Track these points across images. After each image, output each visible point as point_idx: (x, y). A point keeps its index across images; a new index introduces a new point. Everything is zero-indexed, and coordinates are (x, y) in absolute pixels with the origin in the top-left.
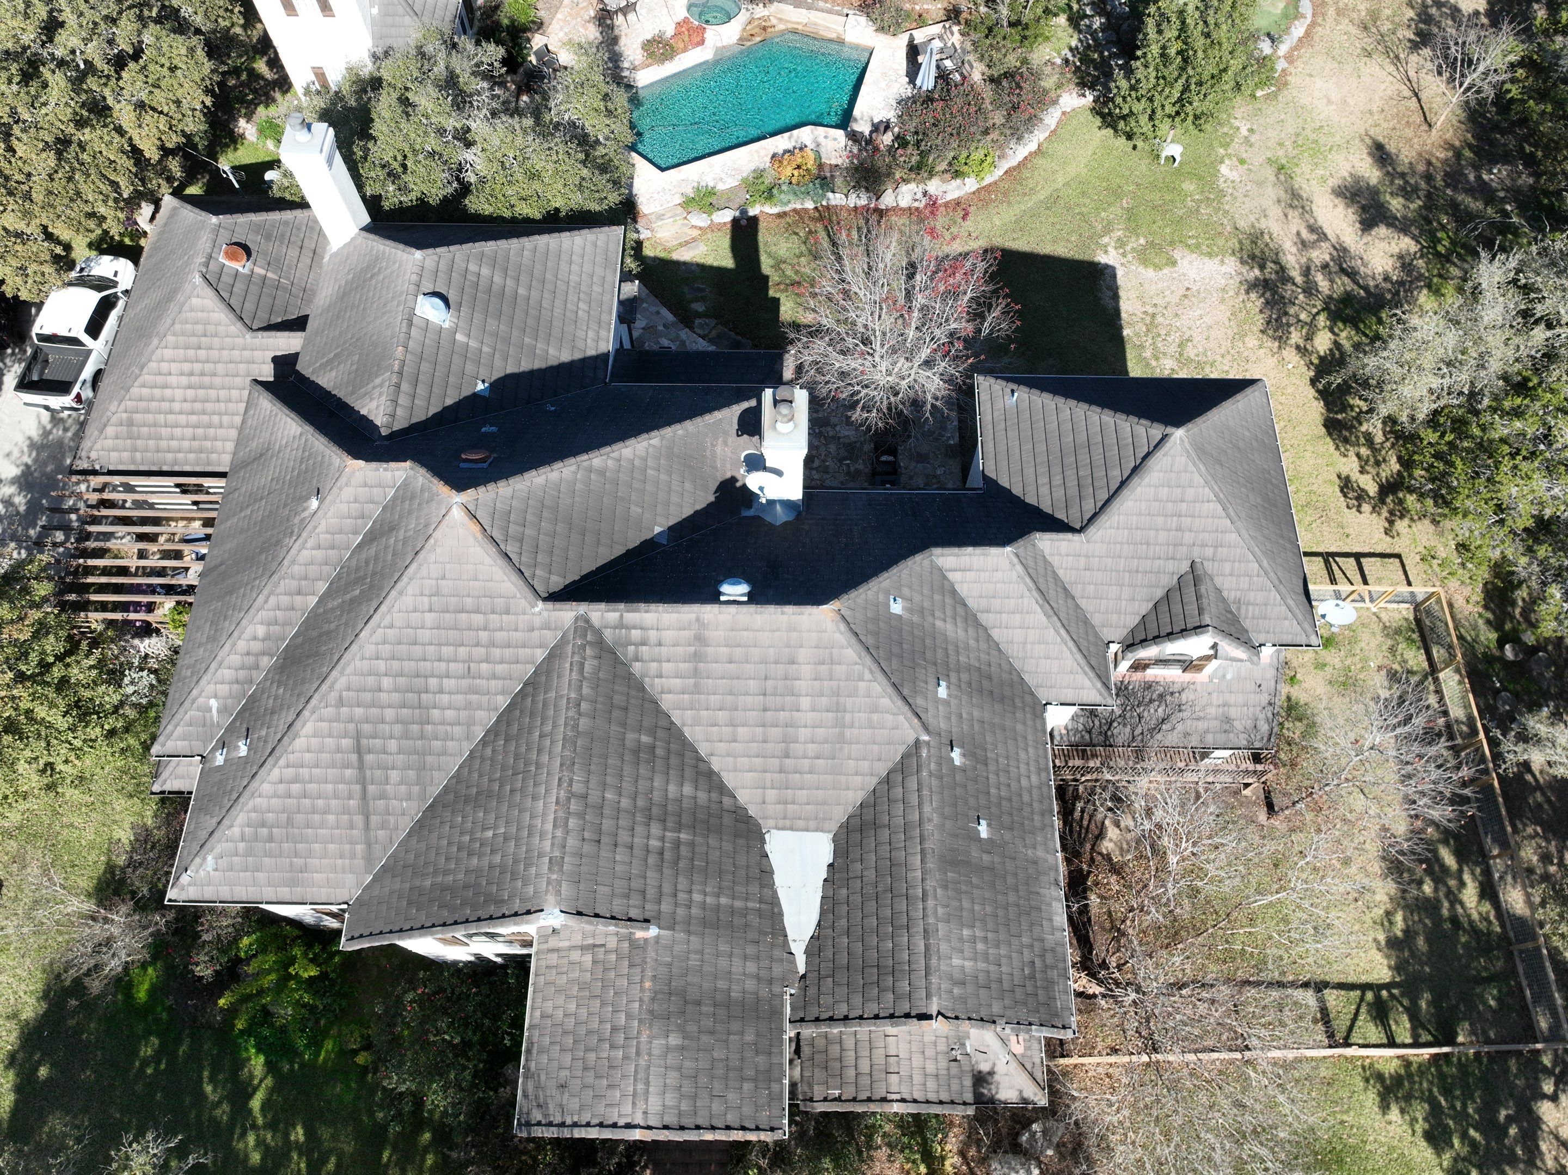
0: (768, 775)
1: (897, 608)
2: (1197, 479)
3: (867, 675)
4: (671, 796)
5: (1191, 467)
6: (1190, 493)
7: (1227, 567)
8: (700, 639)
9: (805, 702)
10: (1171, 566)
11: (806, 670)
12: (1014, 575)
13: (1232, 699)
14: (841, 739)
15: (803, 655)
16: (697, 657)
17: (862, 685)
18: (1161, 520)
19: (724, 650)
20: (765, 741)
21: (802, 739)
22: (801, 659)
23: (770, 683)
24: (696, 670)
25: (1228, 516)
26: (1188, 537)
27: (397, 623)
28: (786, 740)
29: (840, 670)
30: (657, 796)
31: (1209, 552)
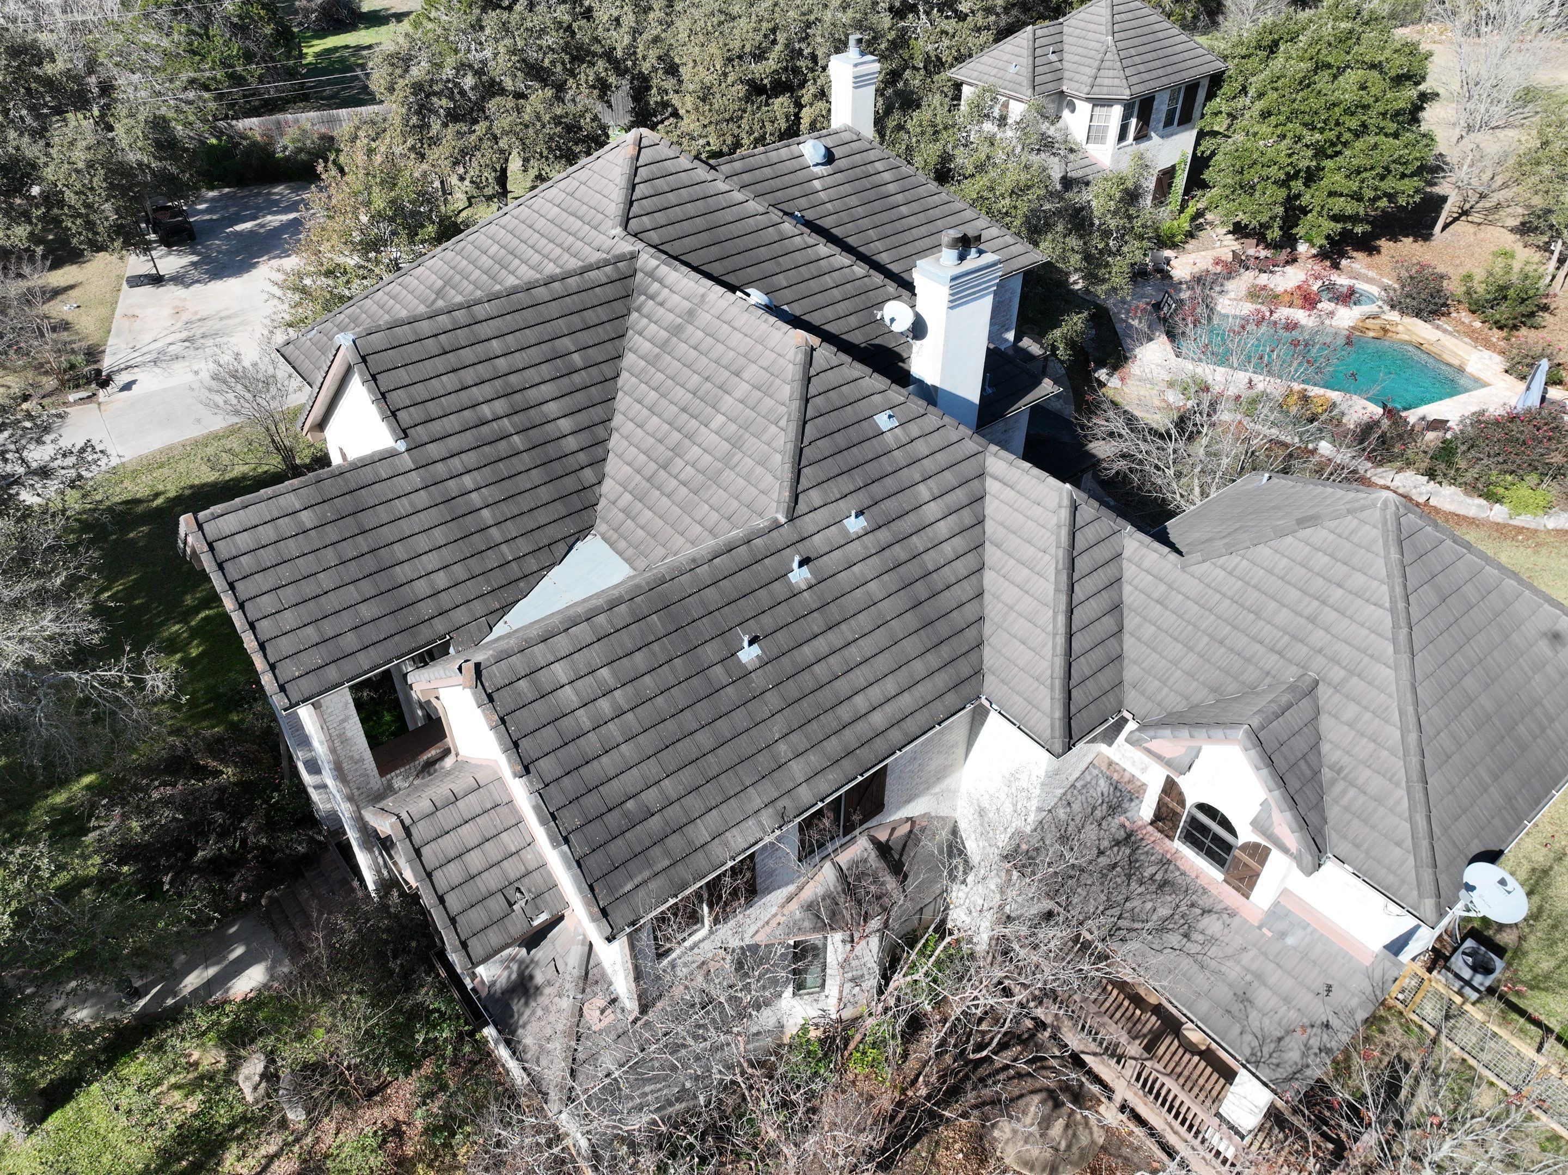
0: (639, 477)
1: (883, 421)
2: (1380, 567)
3: (783, 423)
4: (545, 408)
5: (1379, 547)
6: (1357, 580)
7: (1351, 711)
8: (690, 315)
9: (719, 420)
10: (1271, 661)
11: (742, 388)
12: (1053, 521)
13: (1274, 976)
14: (714, 479)
15: (751, 372)
16: (676, 331)
17: (773, 429)
18: (1294, 594)
19: (700, 334)
20: (660, 441)
21: (687, 457)
22: (746, 375)
23: (708, 385)
24: (667, 341)
25: (1395, 641)
26: (1319, 637)
27: (535, 207)
28: (676, 451)
29: (768, 403)
30: (533, 395)
31: (1337, 674)
